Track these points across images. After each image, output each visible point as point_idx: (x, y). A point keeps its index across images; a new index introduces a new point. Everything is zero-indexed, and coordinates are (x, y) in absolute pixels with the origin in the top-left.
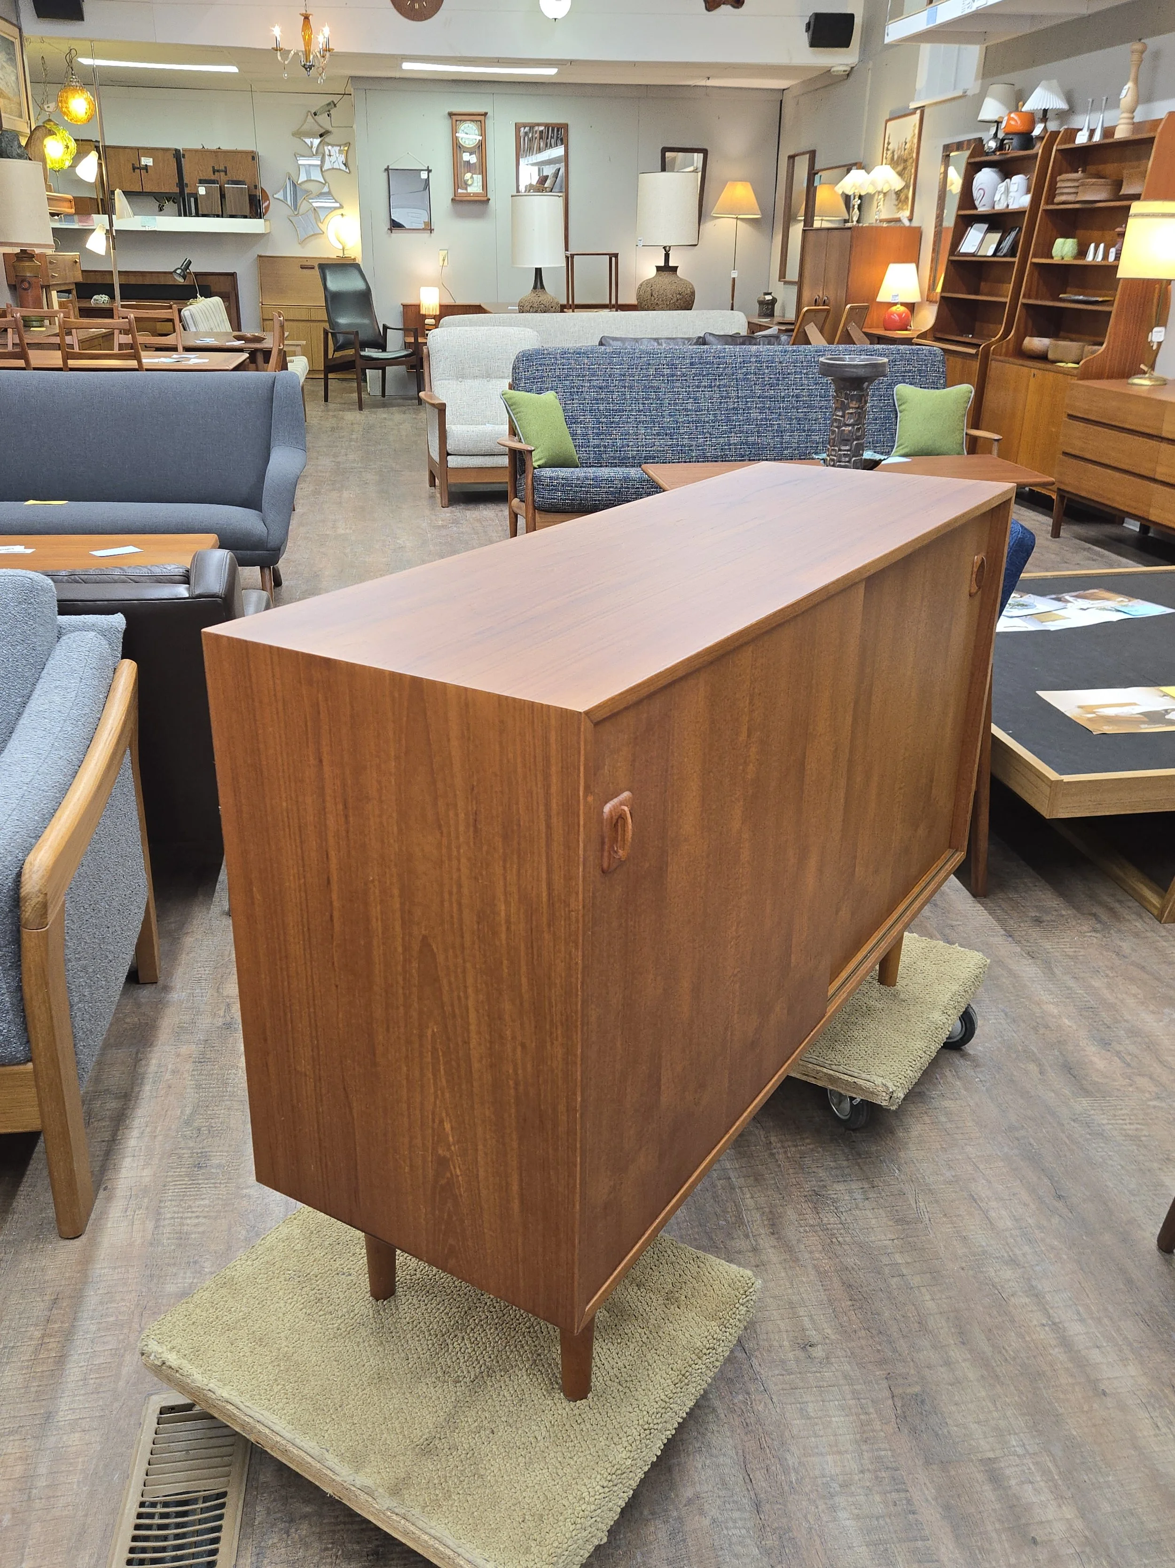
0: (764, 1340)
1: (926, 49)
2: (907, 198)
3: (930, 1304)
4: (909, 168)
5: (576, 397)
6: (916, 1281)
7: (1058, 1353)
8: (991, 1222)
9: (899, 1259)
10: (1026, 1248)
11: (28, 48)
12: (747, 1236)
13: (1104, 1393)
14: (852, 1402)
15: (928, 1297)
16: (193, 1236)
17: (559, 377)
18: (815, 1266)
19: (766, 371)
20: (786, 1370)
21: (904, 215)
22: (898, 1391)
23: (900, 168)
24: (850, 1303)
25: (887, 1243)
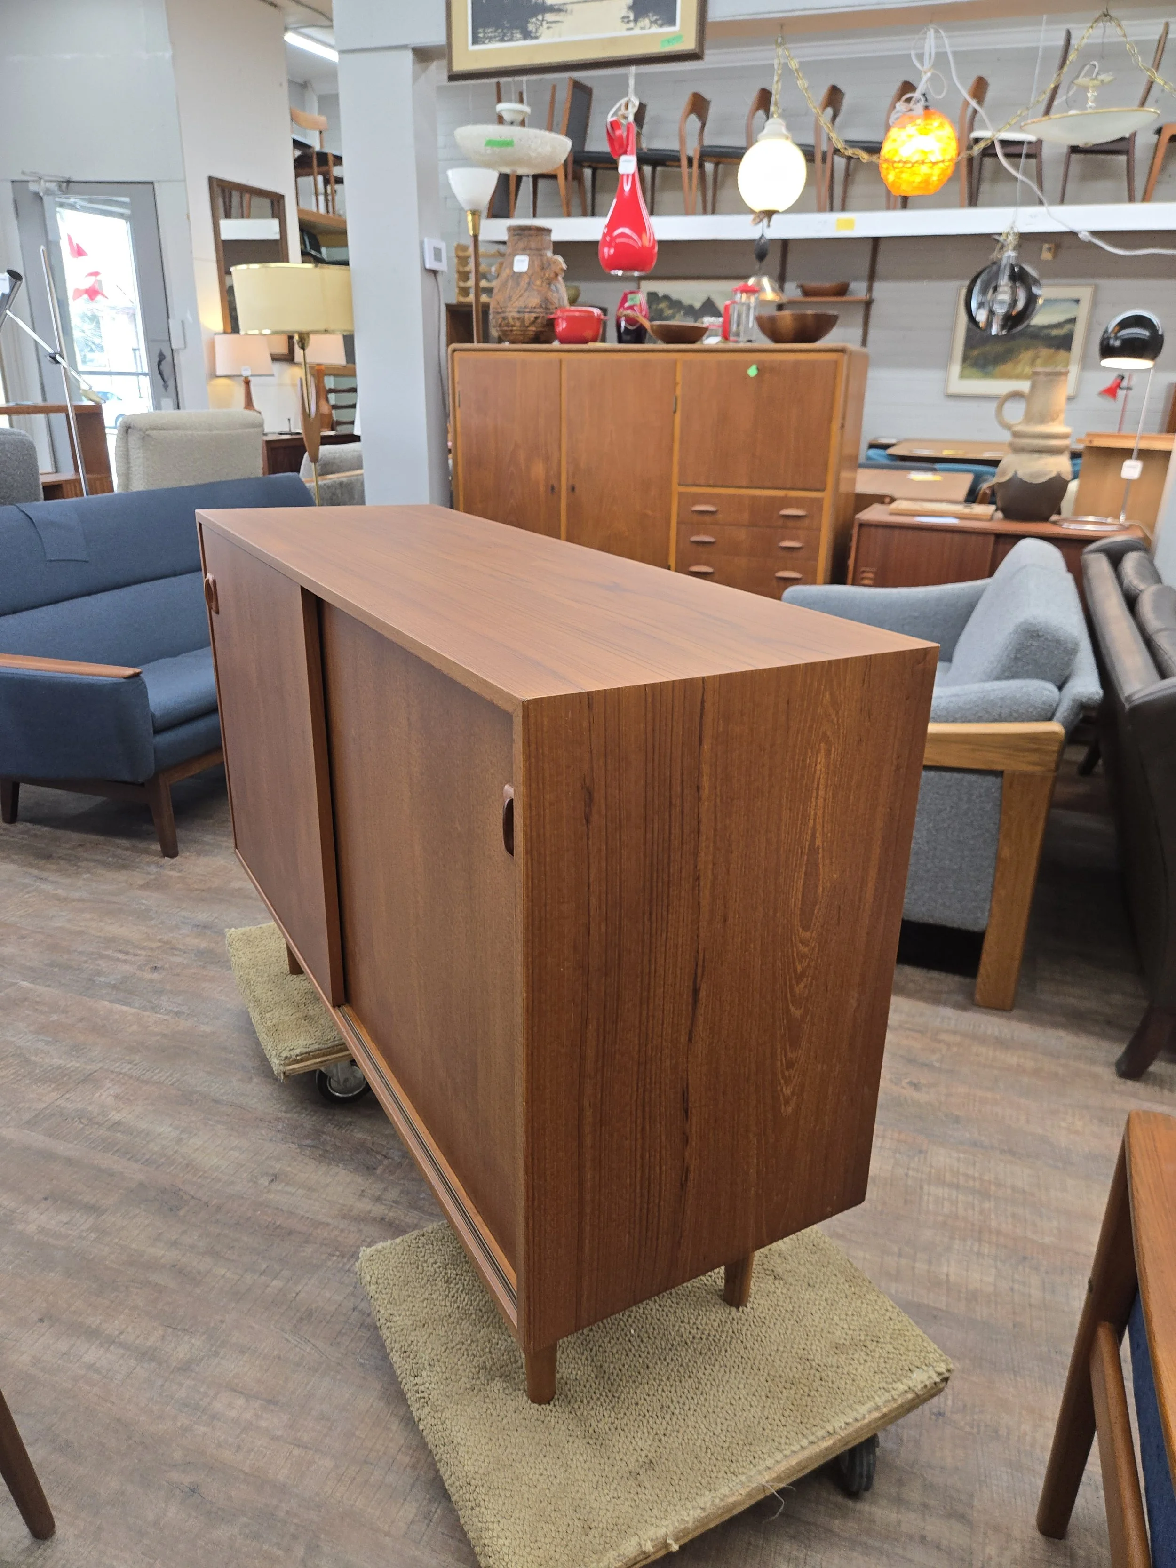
3: (222, 1271)
6: (249, 1278)
8: (235, 1391)
13: (41, 1320)
15: (228, 1275)
18: (328, 1224)
22: (192, 1203)
24: (278, 1223)
25: (299, 1288)
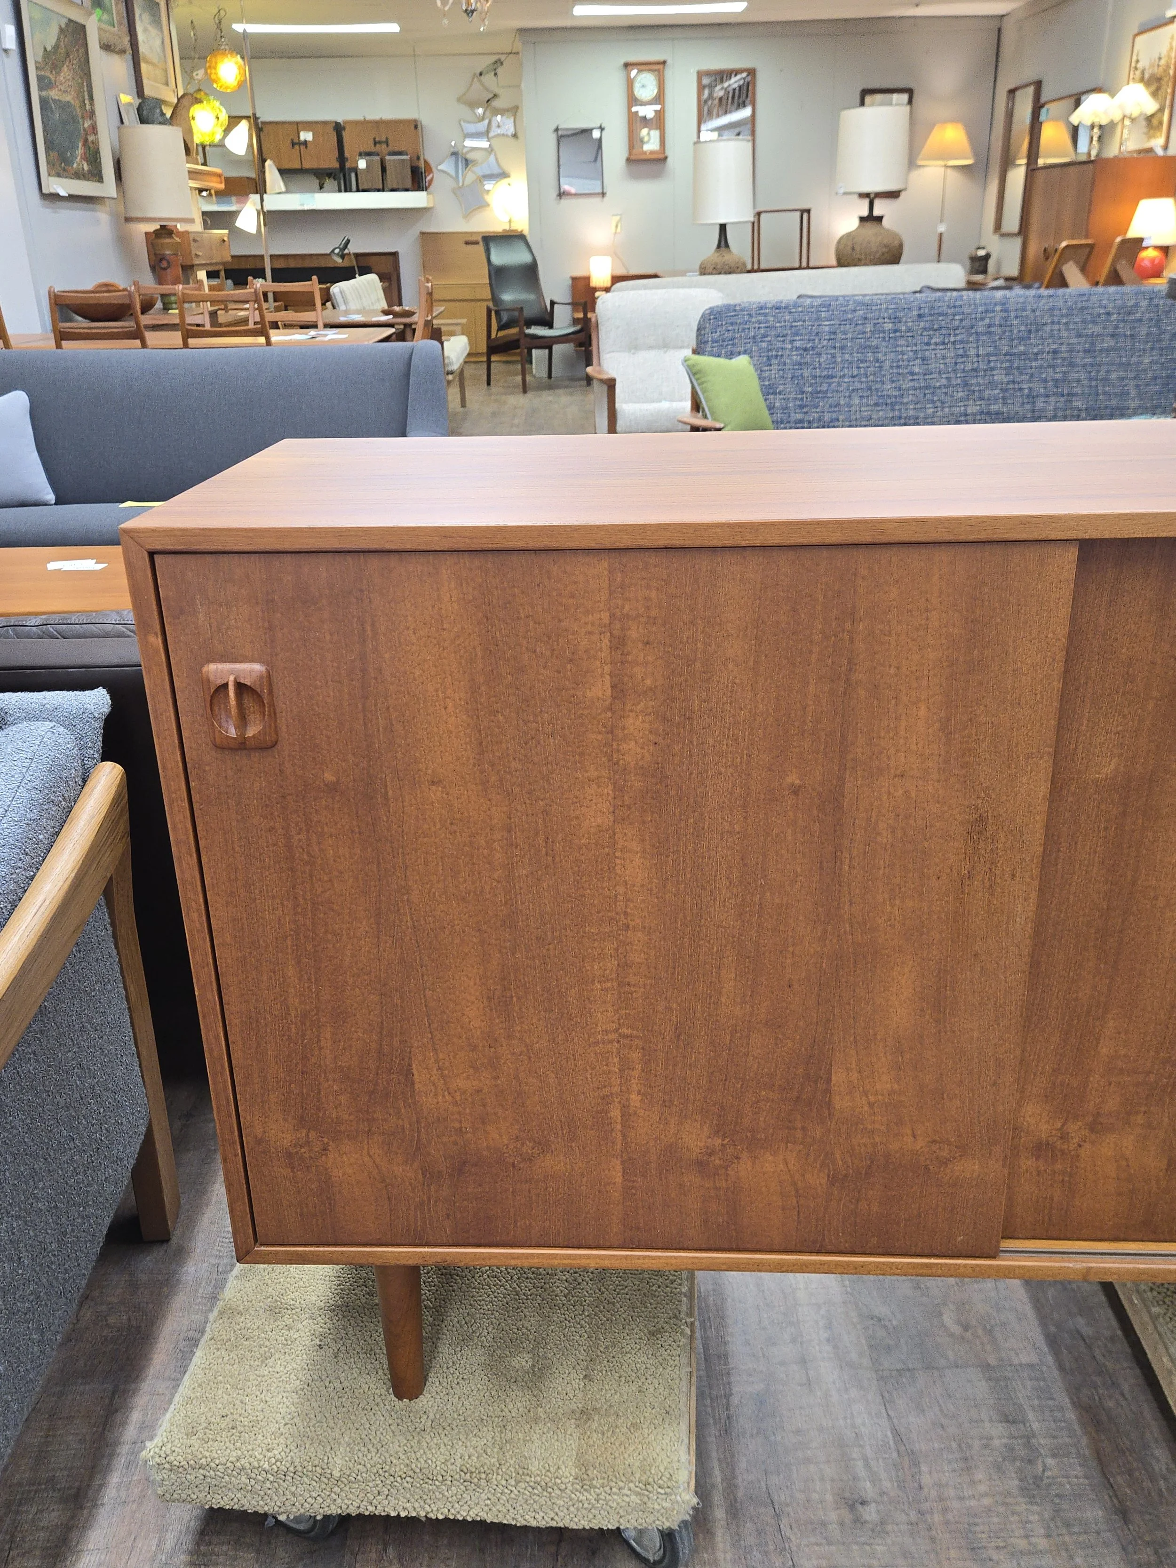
2: (1161, 123)
4: (1164, 87)
5: (774, 361)
11: (176, 11)
17: (754, 337)
19: (1015, 322)
21: (1157, 143)
23: (1153, 88)
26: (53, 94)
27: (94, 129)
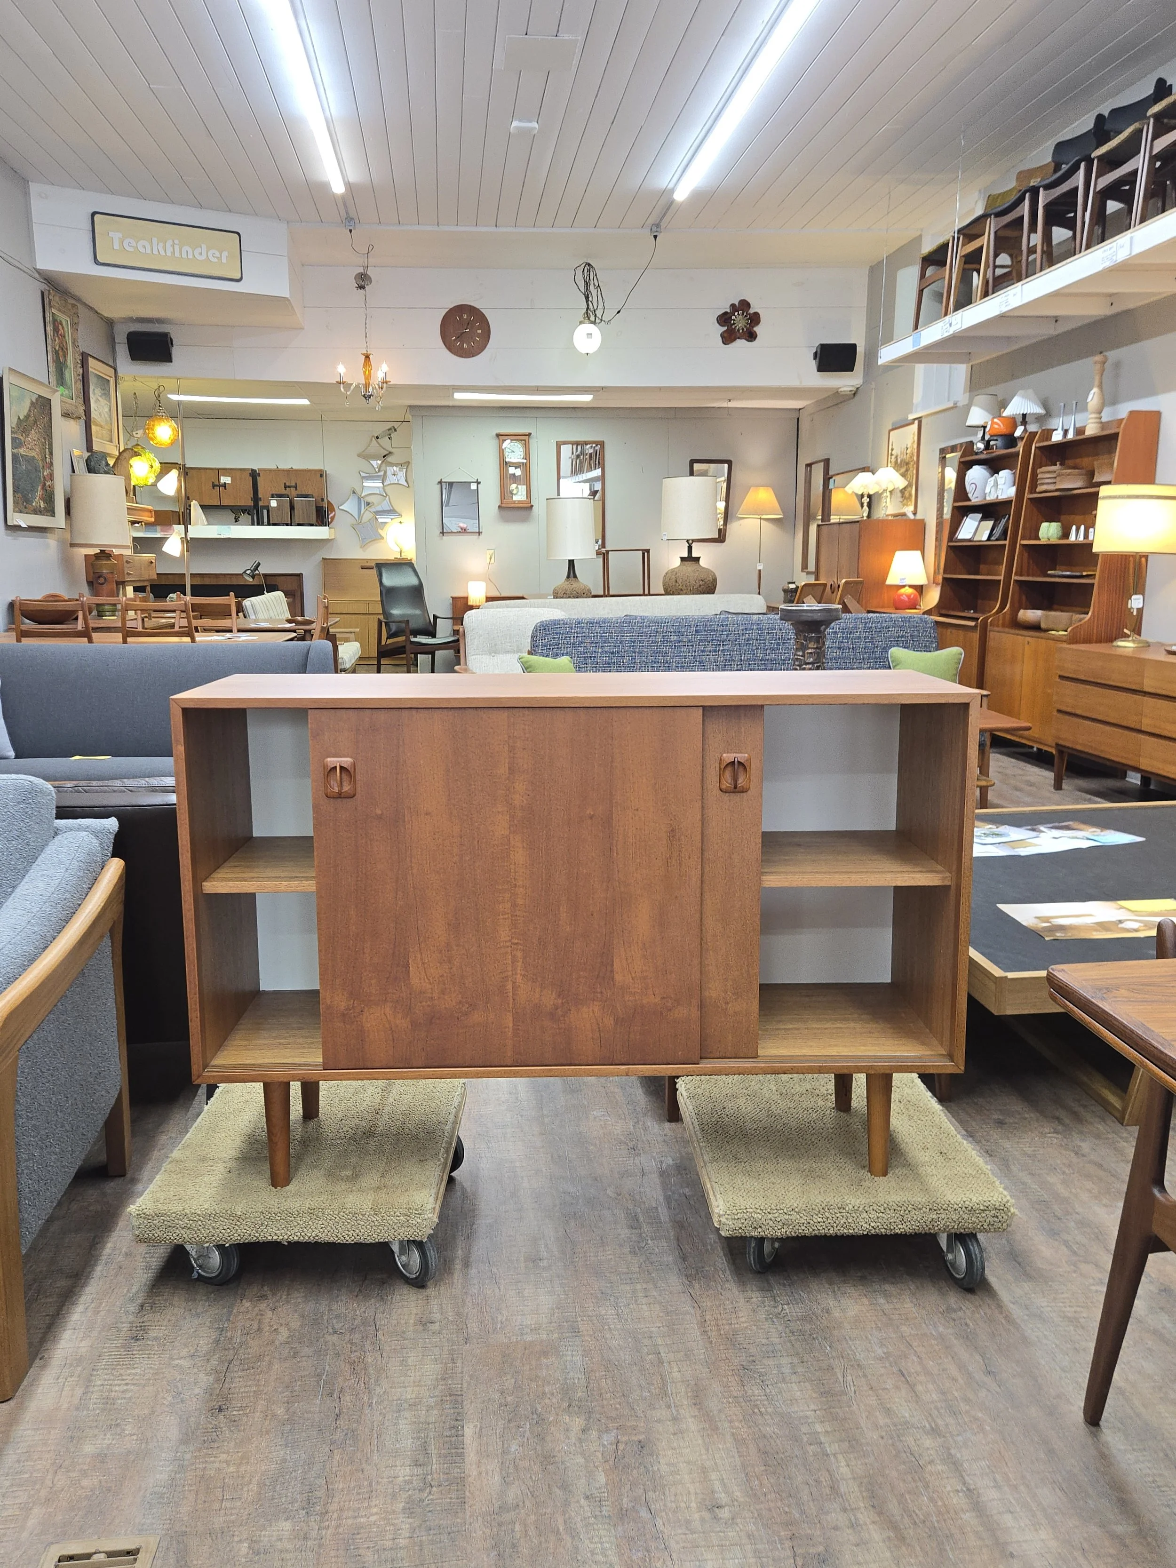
0: (672, 1502)
1: (920, 369)
2: (910, 495)
3: (844, 1470)
4: (911, 469)
5: (589, 661)
6: (833, 1448)
7: (968, 1517)
8: (917, 1396)
9: (819, 1428)
10: (951, 1420)
11: (122, 386)
12: (669, 1407)
13: (1012, 1555)
14: (752, 1560)
15: (843, 1464)
16: (119, 1402)
17: (574, 644)
18: (733, 1434)
19: (767, 637)
20: (689, 1530)
21: (909, 510)
22: (801, 1551)
23: (903, 470)
24: (763, 1468)
25: (808, 1413)
26: (22, 451)
27: (51, 477)
